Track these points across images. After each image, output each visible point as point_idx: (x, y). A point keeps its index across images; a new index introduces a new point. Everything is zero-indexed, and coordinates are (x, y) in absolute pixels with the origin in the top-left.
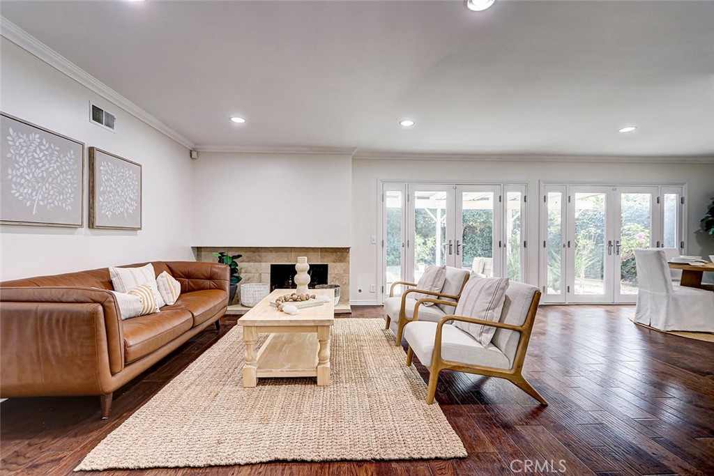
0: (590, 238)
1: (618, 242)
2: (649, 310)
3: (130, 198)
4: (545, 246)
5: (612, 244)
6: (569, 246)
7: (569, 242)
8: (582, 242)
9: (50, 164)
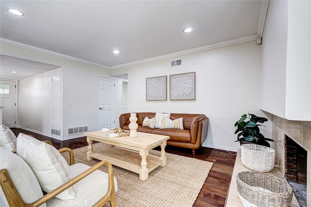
3: (187, 88)
9: (156, 85)
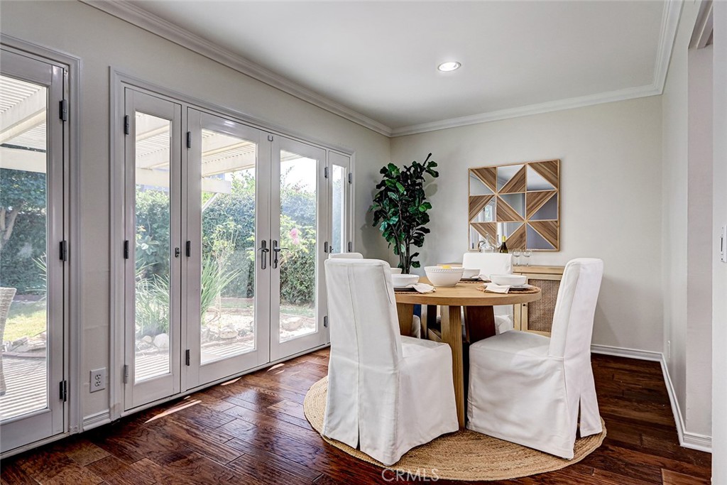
0: (228, 239)
1: (276, 243)
2: (356, 410)
4: (126, 256)
5: (268, 247)
6: (188, 254)
7: (188, 243)
8: (218, 244)
